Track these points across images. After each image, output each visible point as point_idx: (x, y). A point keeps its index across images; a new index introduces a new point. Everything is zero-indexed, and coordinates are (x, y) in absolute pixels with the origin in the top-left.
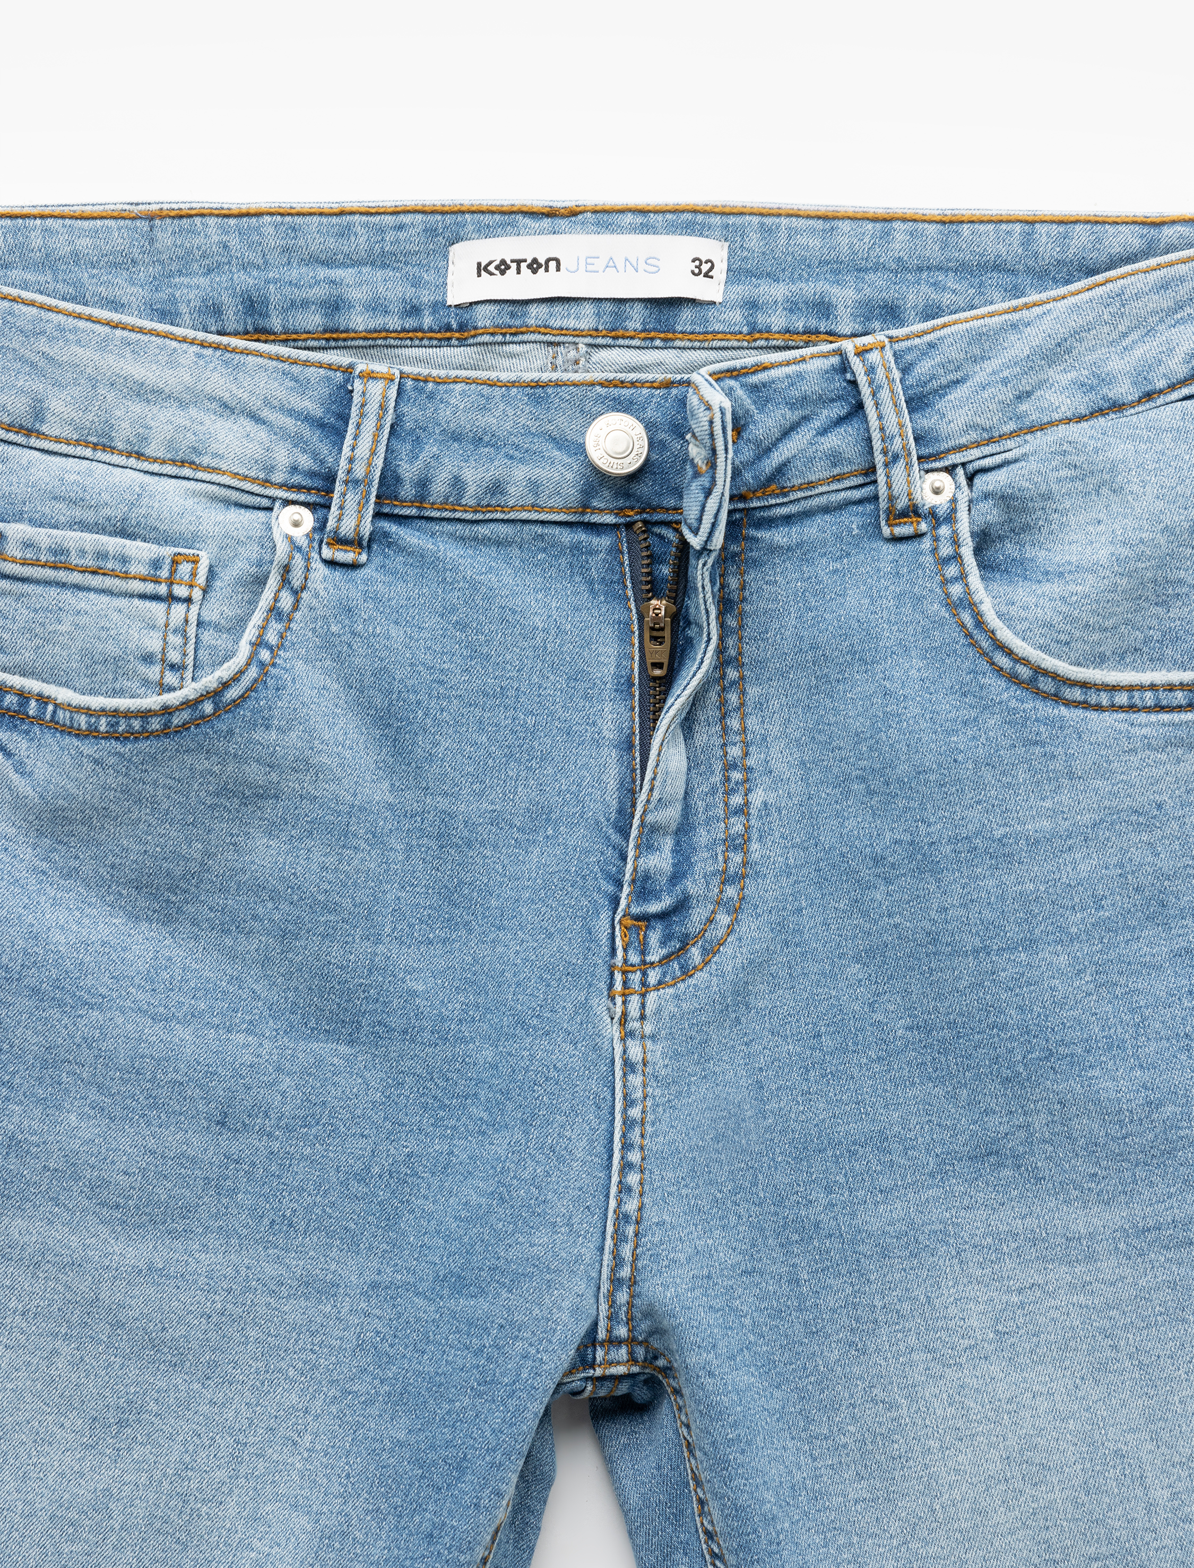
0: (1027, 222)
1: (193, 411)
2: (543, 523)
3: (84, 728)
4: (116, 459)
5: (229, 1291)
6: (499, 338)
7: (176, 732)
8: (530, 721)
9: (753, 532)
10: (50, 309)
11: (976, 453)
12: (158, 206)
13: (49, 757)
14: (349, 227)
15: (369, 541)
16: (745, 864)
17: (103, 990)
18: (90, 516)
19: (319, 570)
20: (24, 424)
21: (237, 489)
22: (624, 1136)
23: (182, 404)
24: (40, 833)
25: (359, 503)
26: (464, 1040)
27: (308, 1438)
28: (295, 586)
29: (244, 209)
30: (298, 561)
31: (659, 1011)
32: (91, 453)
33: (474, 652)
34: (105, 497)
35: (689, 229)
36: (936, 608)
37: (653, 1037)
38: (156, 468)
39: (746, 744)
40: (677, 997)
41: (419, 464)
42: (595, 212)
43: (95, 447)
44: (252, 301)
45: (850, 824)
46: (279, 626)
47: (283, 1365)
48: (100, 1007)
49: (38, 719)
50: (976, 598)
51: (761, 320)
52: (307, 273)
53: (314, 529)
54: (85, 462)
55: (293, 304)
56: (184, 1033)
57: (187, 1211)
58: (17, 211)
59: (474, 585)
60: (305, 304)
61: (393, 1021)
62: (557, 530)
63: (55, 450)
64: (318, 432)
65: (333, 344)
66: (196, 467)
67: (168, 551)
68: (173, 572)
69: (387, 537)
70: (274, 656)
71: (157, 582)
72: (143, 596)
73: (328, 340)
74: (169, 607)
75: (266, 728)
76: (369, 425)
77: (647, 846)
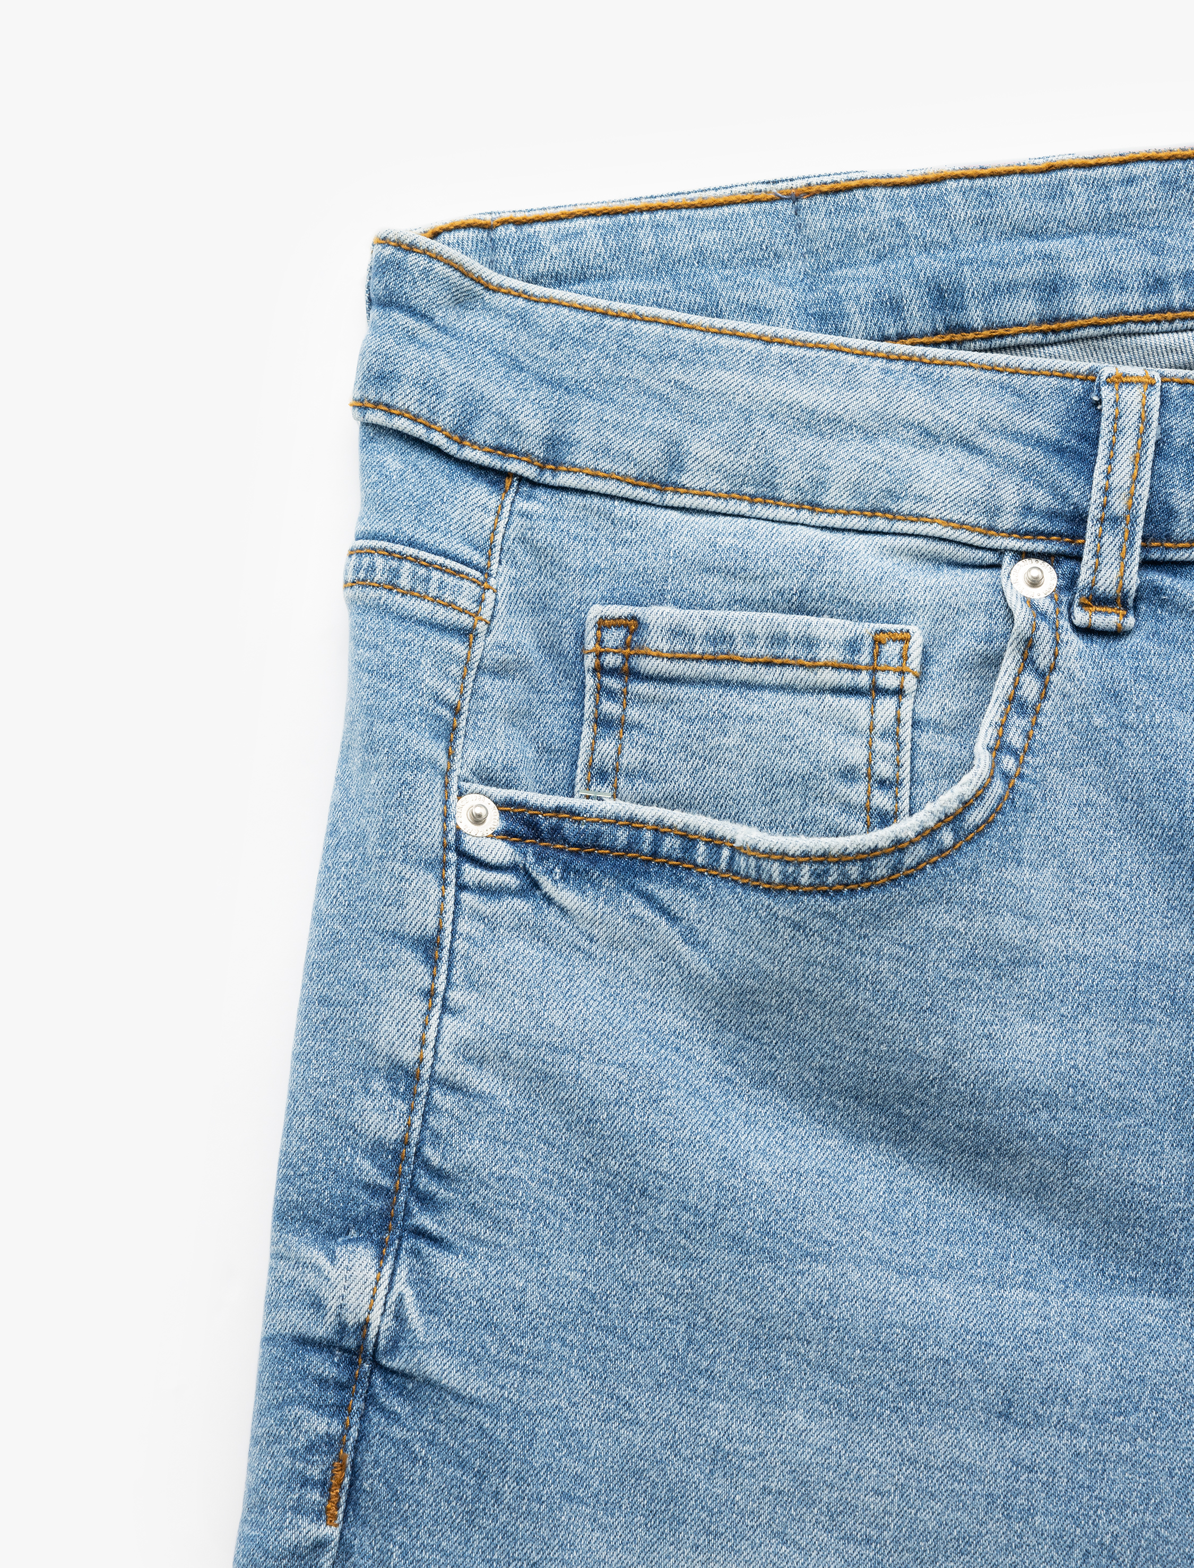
1: (884, 443)
3: (777, 881)
4: (784, 513)
7: (907, 876)
12: (805, 182)
13: (728, 921)
14: (1061, 185)
15: (1135, 600)
17: (828, 1235)
18: (754, 590)
19: (1074, 643)
20: (656, 476)
21: (951, 541)
23: (869, 435)
24: (722, 1026)
25: (1121, 547)
28: (1042, 667)
29: (919, 175)
30: (1044, 633)
32: (748, 508)
34: (775, 563)
38: (838, 521)
43: (752, 499)
44: (940, 291)
46: (1024, 722)
48: (827, 1260)
49: (711, 868)
52: (1012, 248)
53: (1059, 588)
54: (740, 520)
55: (996, 289)
60: (1012, 288)
63: (700, 507)
64: (1056, 460)
65: (1052, 338)
66: (893, 516)
67: (867, 629)
68: (875, 656)
69: (1159, 594)
70: (1020, 764)
71: (856, 670)
72: (837, 691)
73: (1045, 333)
74: (873, 703)
75: (1019, 863)
76: (1127, 444)
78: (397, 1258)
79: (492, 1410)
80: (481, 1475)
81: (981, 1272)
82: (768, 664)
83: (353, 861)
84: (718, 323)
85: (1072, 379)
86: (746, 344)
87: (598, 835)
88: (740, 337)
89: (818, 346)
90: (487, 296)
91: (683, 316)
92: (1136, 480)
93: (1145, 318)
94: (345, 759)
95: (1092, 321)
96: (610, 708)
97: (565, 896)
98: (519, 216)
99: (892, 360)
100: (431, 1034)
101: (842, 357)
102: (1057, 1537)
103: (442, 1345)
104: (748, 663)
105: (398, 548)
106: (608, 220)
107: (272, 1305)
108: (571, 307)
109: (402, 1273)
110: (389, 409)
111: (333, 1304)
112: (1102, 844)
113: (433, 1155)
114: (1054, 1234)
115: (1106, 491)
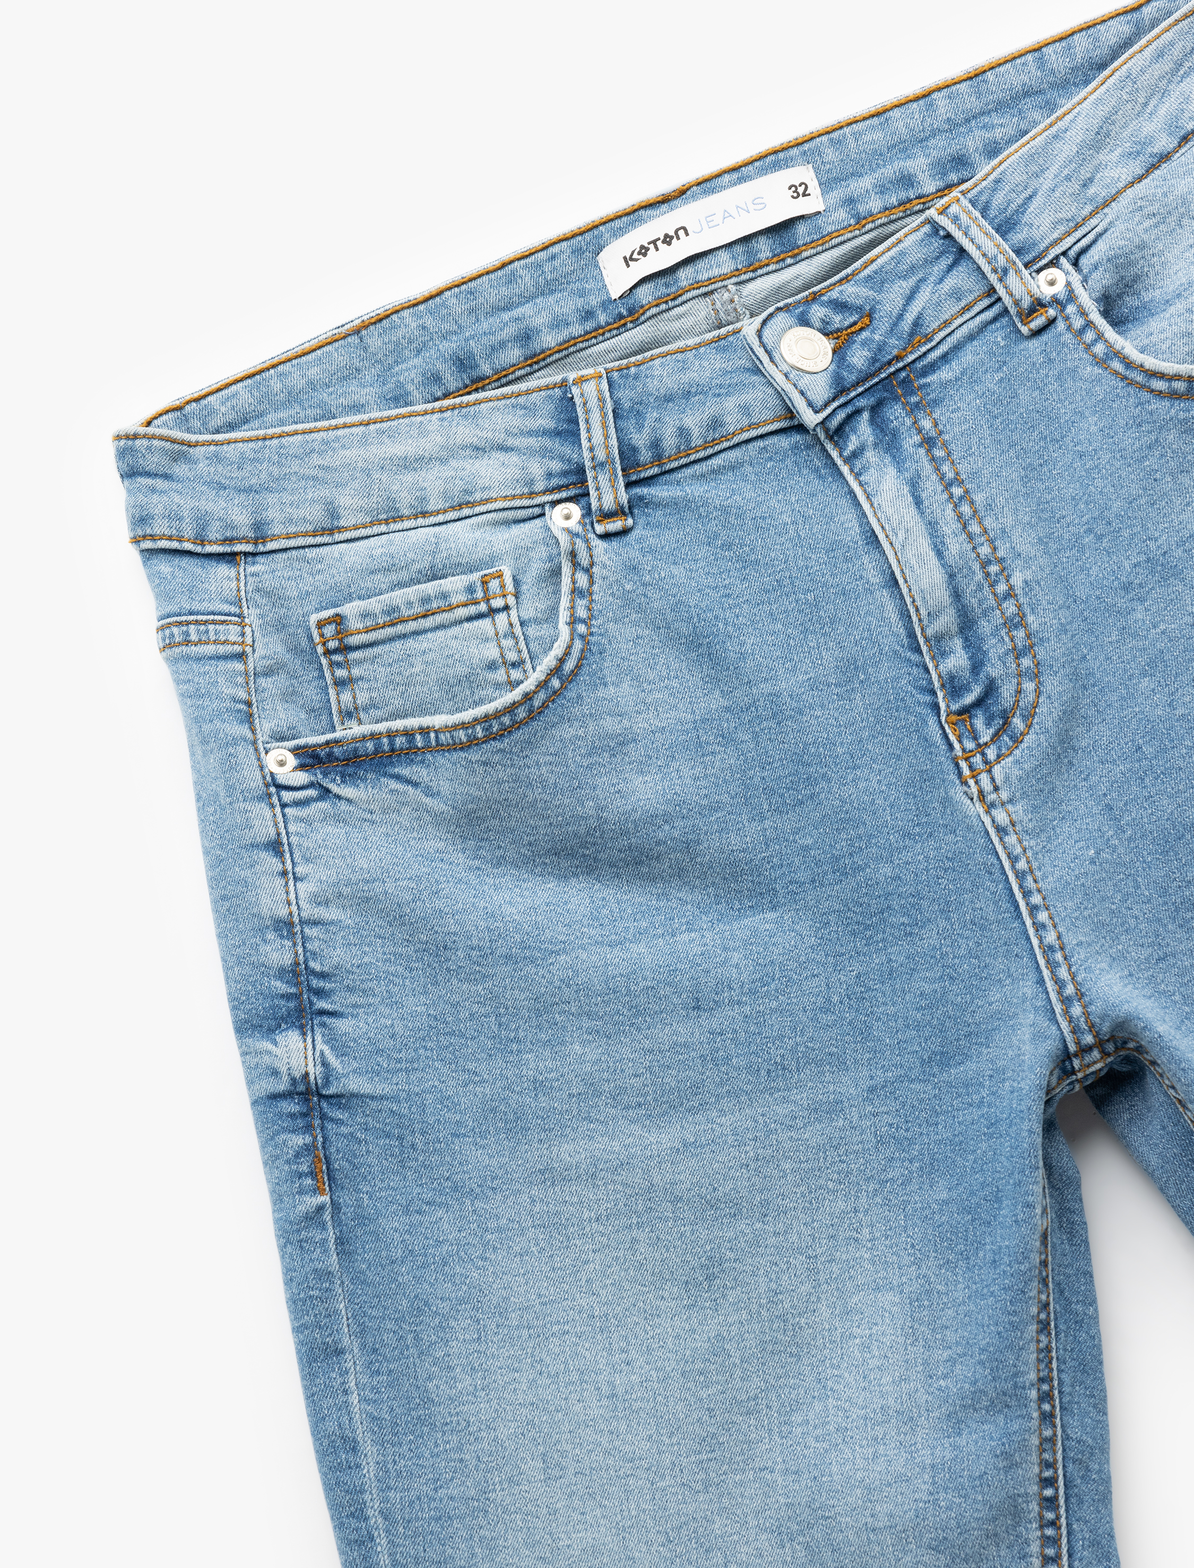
0: (1035, 50)
1: (453, 463)
2: (763, 435)
3: (465, 741)
4: (407, 524)
5: (755, 1139)
6: (664, 307)
7: (539, 713)
8: (810, 597)
9: (923, 381)
11: (1070, 241)
12: (360, 320)
13: (447, 774)
14: (513, 273)
15: (630, 508)
16: (1028, 636)
17: (561, 939)
18: (404, 575)
19: (600, 546)
20: (325, 526)
21: (511, 509)
22: (1021, 887)
23: (443, 461)
24: (464, 838)
25: (610, 479)
26: (860, 869)
27: (866, 1231)
28: (585, 566)
29: (427, 294)
30: (580, 545)
31: (1007, 779)
32: (386, 527)
33: (745, 563)
34: (411, 555)
35: (776, 166)
36: (1090, 370)
37: (1011, 801)
38: (440, 518)
39: (991, 541)
40: (1017, 762)
41: (645, 432)
42: (699, 184)
43: (387, 522)
44: (460, 360)
45: (1094, 571)
46: (584, 602)
47: (822, 1182)
48: (565, 951)
49: (427, 747)
50: (1118, 347)
51: (862, 209)
52: (495, 321)
53: (583, 516)
54: (383, 536)
55: (493, 348)
56: (641, 948)
57: (696, 1088)
59: (725, 510)
60: (502, 344)
61: (802, 876)
62: (776, 437)
63: (357, 536)
64: (557, 440)
65: (536, 367)
66: (472, 504)
67: (476, 576)
68: (486, 591)
69: (642, 500)
70: (589, 627)
71: (476, 603)
72: (470, 619)
73: (530, 365)
74: (493, 619)
75: (605, 685)
76: (596, 417)
77: (941, 654)
78: (313, 1031)
79: (395, 1099)
80: (400, 1138)
81: (660, 931)
82: (424, 616)
83: (215, 811)
84: (333, 422)
85: (553, 388)
86: (354, 430)
87: (356, 749)
88: (349, 427)
89: (397, 417)
90: (191, 450)
91: (312, 425)
92: (607, 437)
93: (586, 337)
95: (556, 349)
96: (341, 673)
97: (347, 791)
98: (196, 395)
99: (443, 412)
100: (292, 896)
101: (413, 419)
102: (749, 1067)
103: (354, 1071)
104: (412, 620)
105: (184, 618)
106: (250, 381)
107: (250, 1083)
108: (243, 441)
109: (319, 1038)
110: (153, 538)
111: (284, 1069)
112: (653, 659)
113: (315, 965)
114: (697, 896)
115: (591, 449)
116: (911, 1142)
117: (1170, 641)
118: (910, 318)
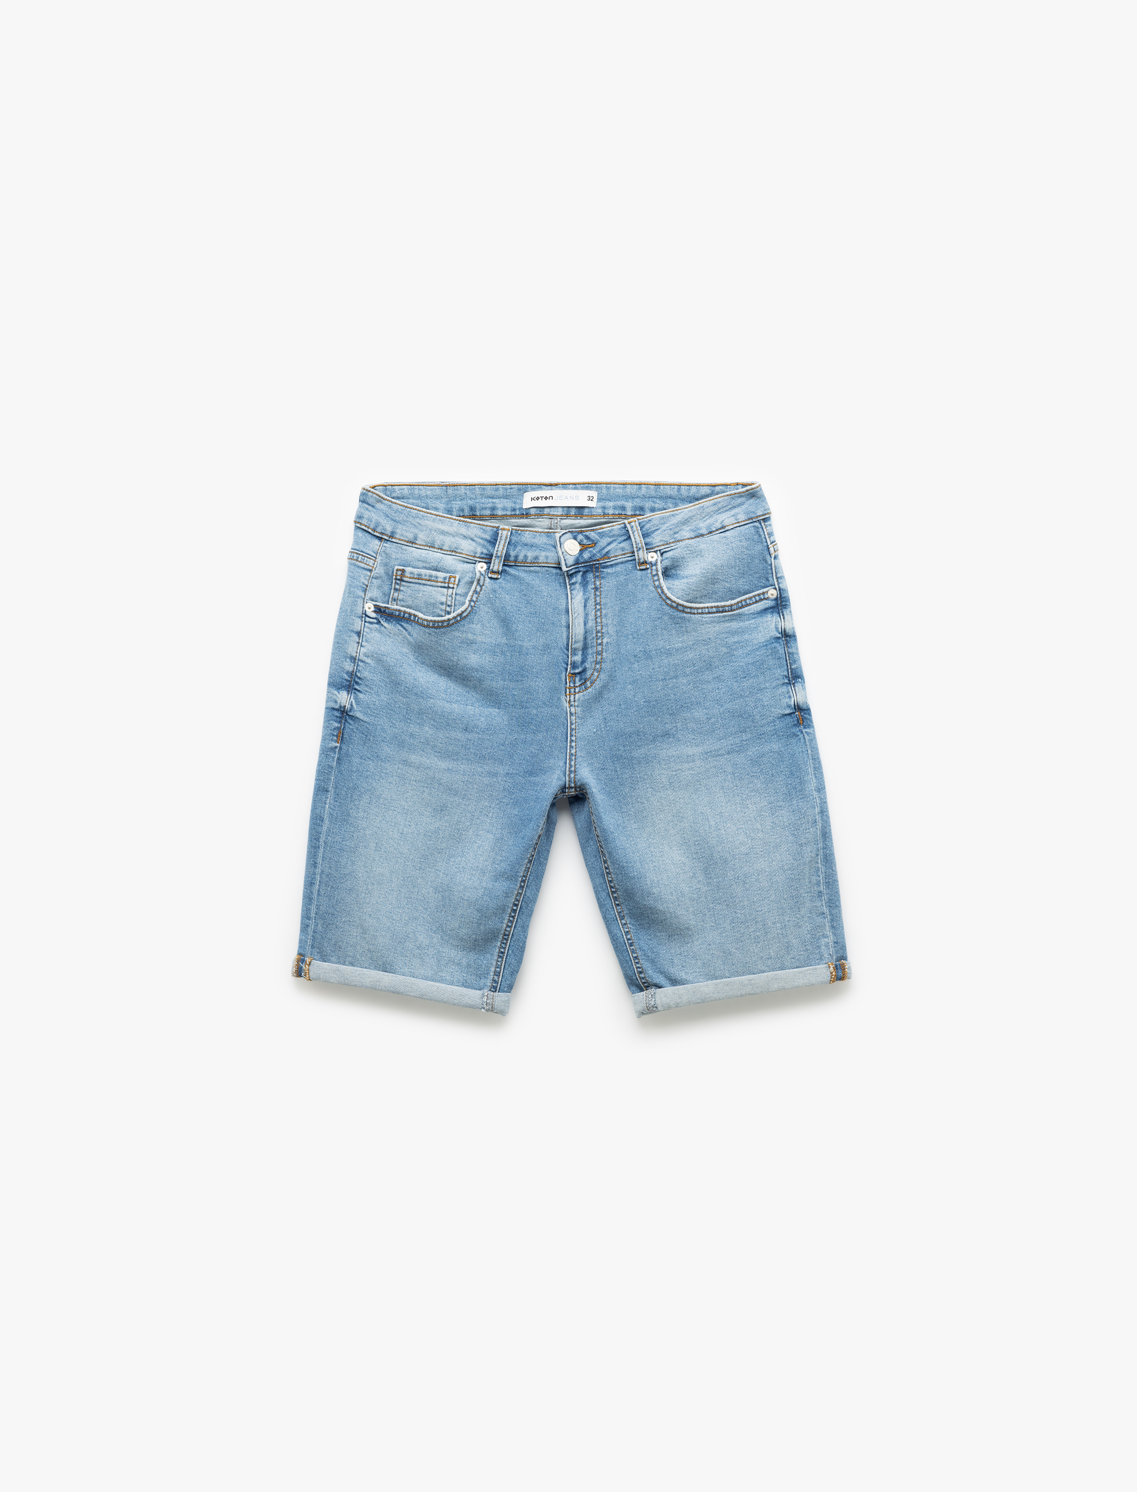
0: (679, 485)
1: (456, 538)
2: (548, 567)
4: (435, 550)
5: (469, 775)
6: (537, 517)
7: (450, 626)
8: (543, 620)
9: (602, 570)
10: (420, 511)
11: (663, 547)
13: (416, 631)
14: (498, 488)
15: (502, 572)
16: (602, 659)
17: (434, 694)
18: (428, 565)
19: (488, 580)
20: (411, 541)
21: (466, 558)
22: (571, 733)
23: (454, 536)
24: (415, 652)
25: (499, 562)
26: (527, 708)
27: (491, 814)
28: (481, 585)
30: (482, 578)
31: (579, 699)
32: (428, 548)
33: (528, 602)
34: (432, 560)
35: (587, 488)
36: (651, 588)
37: (577, 706)
38: (445, 552)
39: (602, 626)
40: (584, 695)
41: (515, 552)
42: (562, 484)
43: (430, 547)
44: (471, 508)
45: (628, 647)
46: (476, 596)
47: (484, 795)
48: (433, 698)
49: (414, 621)
50: (662, 585)
51: (606, 511)
52: (486, 500)
53: (487, 569)
54: (426, 551)
55: (482, 508)
56: (455, 706)
57: (457, 754)
58: (411, 484)
59: (528, 584)
60: (486, 508)
61: (510, 702)
62: (552, 569)
63: (419, 548)
64: (488, 544)
66: (456, 552)
67: (448, 575)
68: (449, 580)
69: (506, 571)
70: (475, 604)
71: (445, 583)
72: (441, 587)
73: (491, 518)
74: (448, 590)
75: (473, 624)
76: (503, 542)
77: (574, 654)
78: (351, 694)
79: (369, 724)
80: (366, 736)
82: (428, 580)
83: (345, 615)
85: (493, 528)
87: (393, 613)
88: (430, 514)
89: (446, 517)
90: (383, 501)
91: (421, 509)
92: (503, 549)
93: (510, 516)
94: (344, 594)
95: (499, 516)
96: (397, 587)
97: (385, 624)
98: (391, 484)
99: (460, 521)
100: (358, 651)
101: (451, 520)
102: (474, 754)
103: (360, 711)
104: (424, 580)
105: (359, 552)
107: (327, 701)
108: (399, 505)
109: (352, 697)
110: (361, 524)
111: (339, 702)
112: (490, 621)
113: (358, 674)
114: (478, 696)
115: (497, 551)
116: (513, 793)
117: (641, 677)
118: (606, 550)
